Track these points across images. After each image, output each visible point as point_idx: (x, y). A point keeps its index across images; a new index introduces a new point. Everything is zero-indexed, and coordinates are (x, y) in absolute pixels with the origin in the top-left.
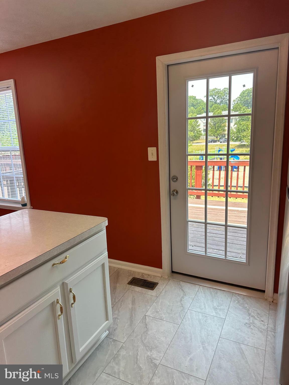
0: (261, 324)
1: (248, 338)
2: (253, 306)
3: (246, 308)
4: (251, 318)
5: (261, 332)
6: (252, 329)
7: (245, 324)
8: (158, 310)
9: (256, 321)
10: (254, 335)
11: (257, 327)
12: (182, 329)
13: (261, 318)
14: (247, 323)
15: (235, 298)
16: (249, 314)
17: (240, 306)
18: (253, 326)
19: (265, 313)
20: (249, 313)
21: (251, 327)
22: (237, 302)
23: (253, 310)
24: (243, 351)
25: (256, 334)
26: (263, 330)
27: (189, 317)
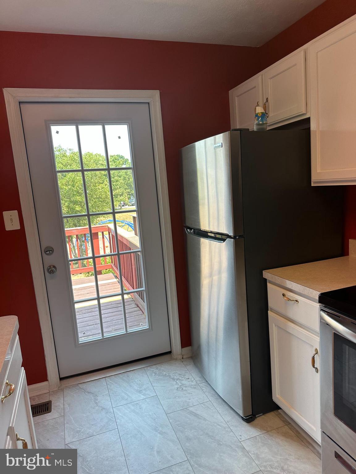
0: (189, 381)
1: (190, 399)
2: (170, 371)
3: (166, 375)
4: (177, 382)
5: (195, 388)
6: (185, 390)
7: (177, 390)
8: (78, 429)
9: (184, 382)
10: (191, 393)
11: (188, 387)
12: (123, 431)
13: (185, 377)
14: (178, 388)
15: (149, 371)
16: (174, 379)
17: (160, 377)
18: (185, 387)
19: (185, 371)
20: (172, 379)
21: (184, 389)
22: (154, 374)
23: (173, 373)
24: (195, 413)
25: (193, 392)
26: (195, 385)
27: (121, 415)
